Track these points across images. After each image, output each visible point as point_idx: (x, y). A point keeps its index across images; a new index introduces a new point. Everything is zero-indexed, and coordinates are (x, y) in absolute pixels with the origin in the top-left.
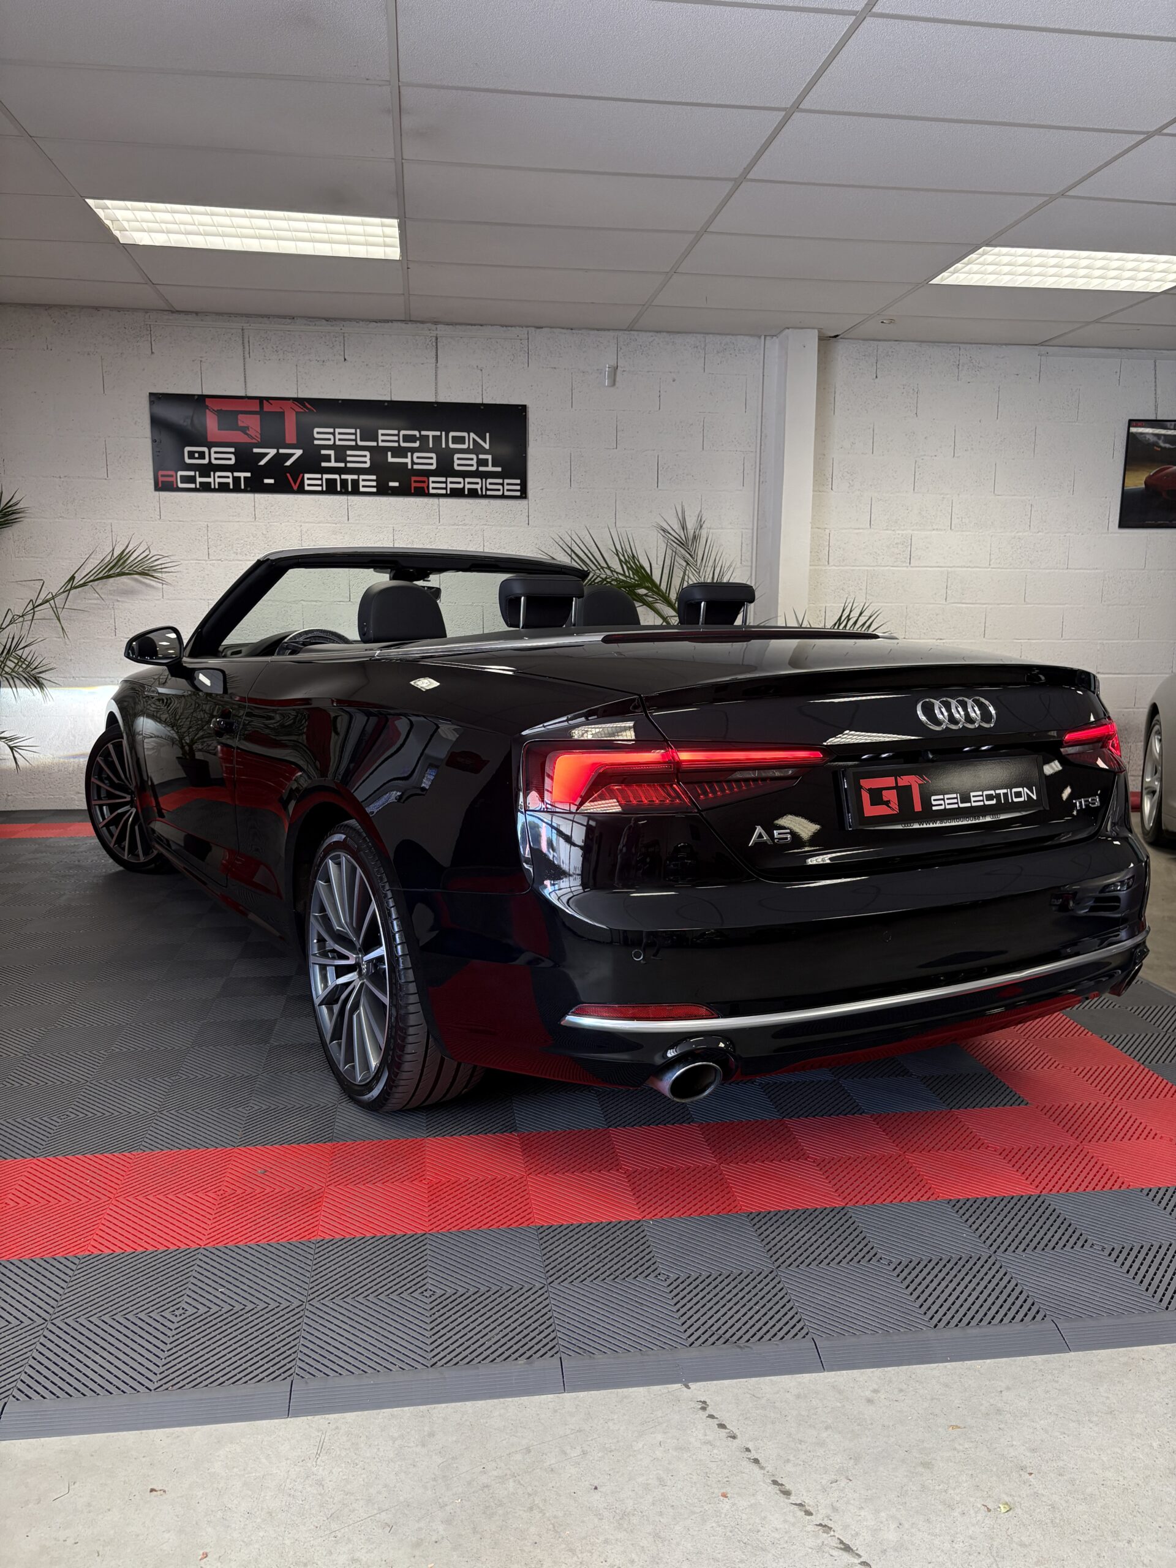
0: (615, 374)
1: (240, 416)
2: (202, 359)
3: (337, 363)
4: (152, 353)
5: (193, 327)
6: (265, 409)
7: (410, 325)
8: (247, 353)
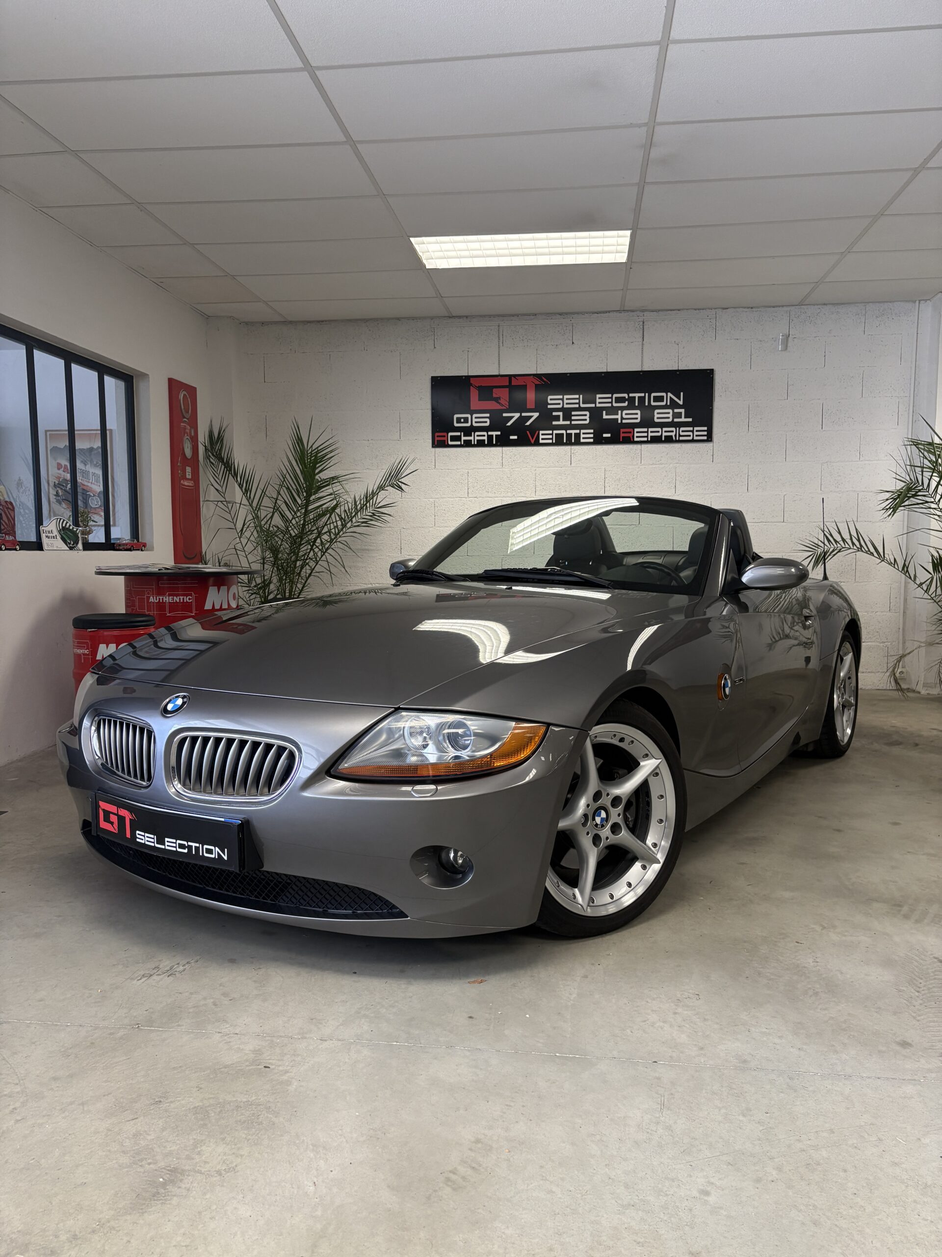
0: (787, 341)
1: (494, 390)
2: (470, 350)
3: (567, 346)
4: (435, 347)
5: (464, 327)
6: (513, 384)
7: (623, 314)
8: (501, 343)
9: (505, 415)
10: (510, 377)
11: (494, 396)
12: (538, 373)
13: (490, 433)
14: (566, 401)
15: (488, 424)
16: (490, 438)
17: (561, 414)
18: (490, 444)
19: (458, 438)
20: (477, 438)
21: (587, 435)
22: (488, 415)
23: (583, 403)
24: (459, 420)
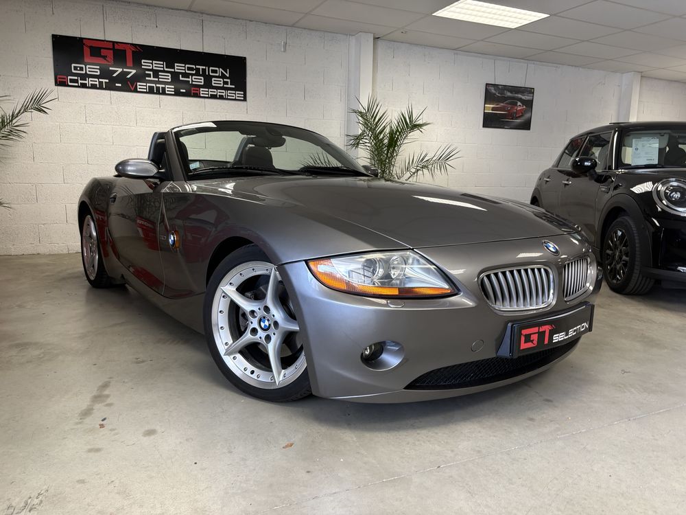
0: (286, 46)
1: (102, 50)
2: (81, 19)
3: (153, 28)
4: (53, 13)
5: (76, 2)
6: (116, 48)
7: (190, 13)
8: (105, 18)
9: (111, 68)
10: (114, 42)
11: (102, 54)
12: (134, 43)
13: (100, 80)
14: (154, 65)
15: (98, 73)
16: (101, 83)
17: (151, 73)
18: (101, 88)
19: (76, 81)
20: (90, 82)
21: (170, 89)
22: (98, 67)
23: (166, 68)
24: (76, 68)
